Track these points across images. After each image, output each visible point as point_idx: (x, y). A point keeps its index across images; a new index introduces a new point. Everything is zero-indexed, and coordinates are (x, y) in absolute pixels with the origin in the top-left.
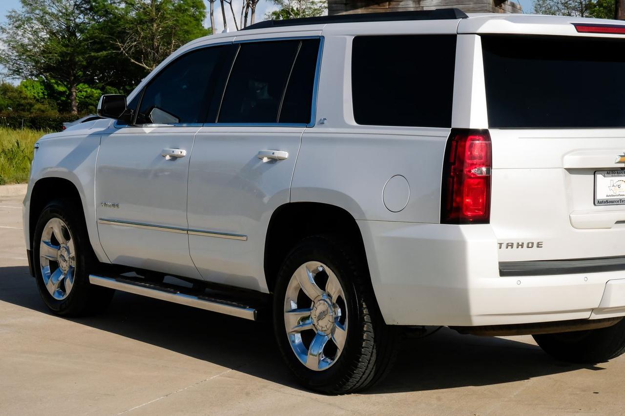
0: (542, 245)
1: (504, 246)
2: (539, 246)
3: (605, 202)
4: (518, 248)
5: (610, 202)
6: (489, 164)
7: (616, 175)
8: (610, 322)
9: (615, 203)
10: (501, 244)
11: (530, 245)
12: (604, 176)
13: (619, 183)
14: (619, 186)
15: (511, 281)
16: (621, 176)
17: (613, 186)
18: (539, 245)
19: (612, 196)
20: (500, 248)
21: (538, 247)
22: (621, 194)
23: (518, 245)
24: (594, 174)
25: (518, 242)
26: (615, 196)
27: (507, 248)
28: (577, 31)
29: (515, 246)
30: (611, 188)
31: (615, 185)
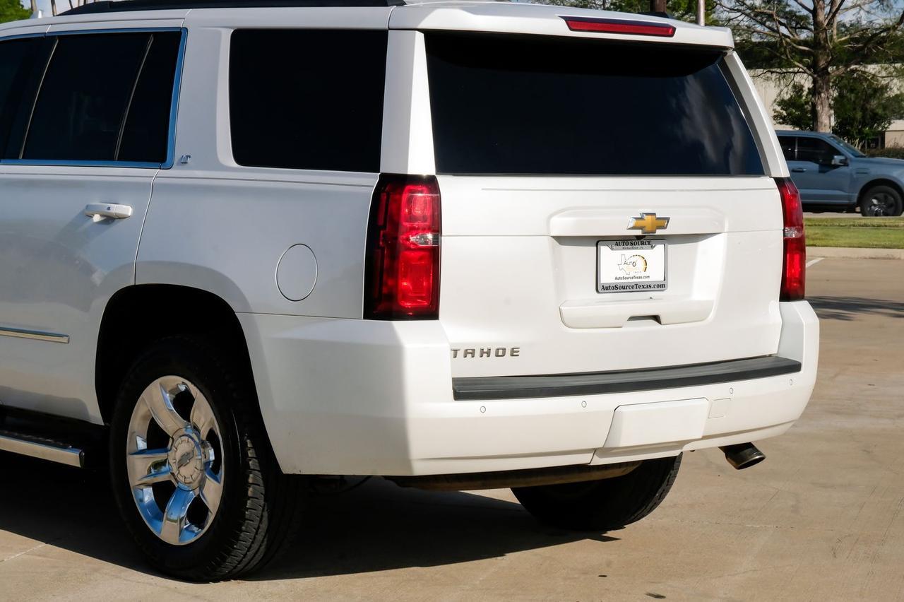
0: (518, 352)
1: (461, 354)
2: (515, 354)
3: (613, 288)
4: (482, 356)
5: (620, 288)
6: (437, 229)
7: (629, 246)
8: (622, 469)
9: (628, 290)
10: (456, 351)
11: (500, 353)
12: (612, 249)
13: (633, 259)
14: (634, 264)
15: (472, 407)
16: (637, 248)
17: (625, 264)
18: (514, 353)
19: (624, 278)
20: (455, 357)
21: (512, 355)
22: (636, 276)
23: (482, 352)
24: (597, 246)
25: (482, 347)
26: (628, 278)
27: (465, 357)
28: (571, 29)
29: (477, 353)
30: (621, 267)
31: (628, 262)
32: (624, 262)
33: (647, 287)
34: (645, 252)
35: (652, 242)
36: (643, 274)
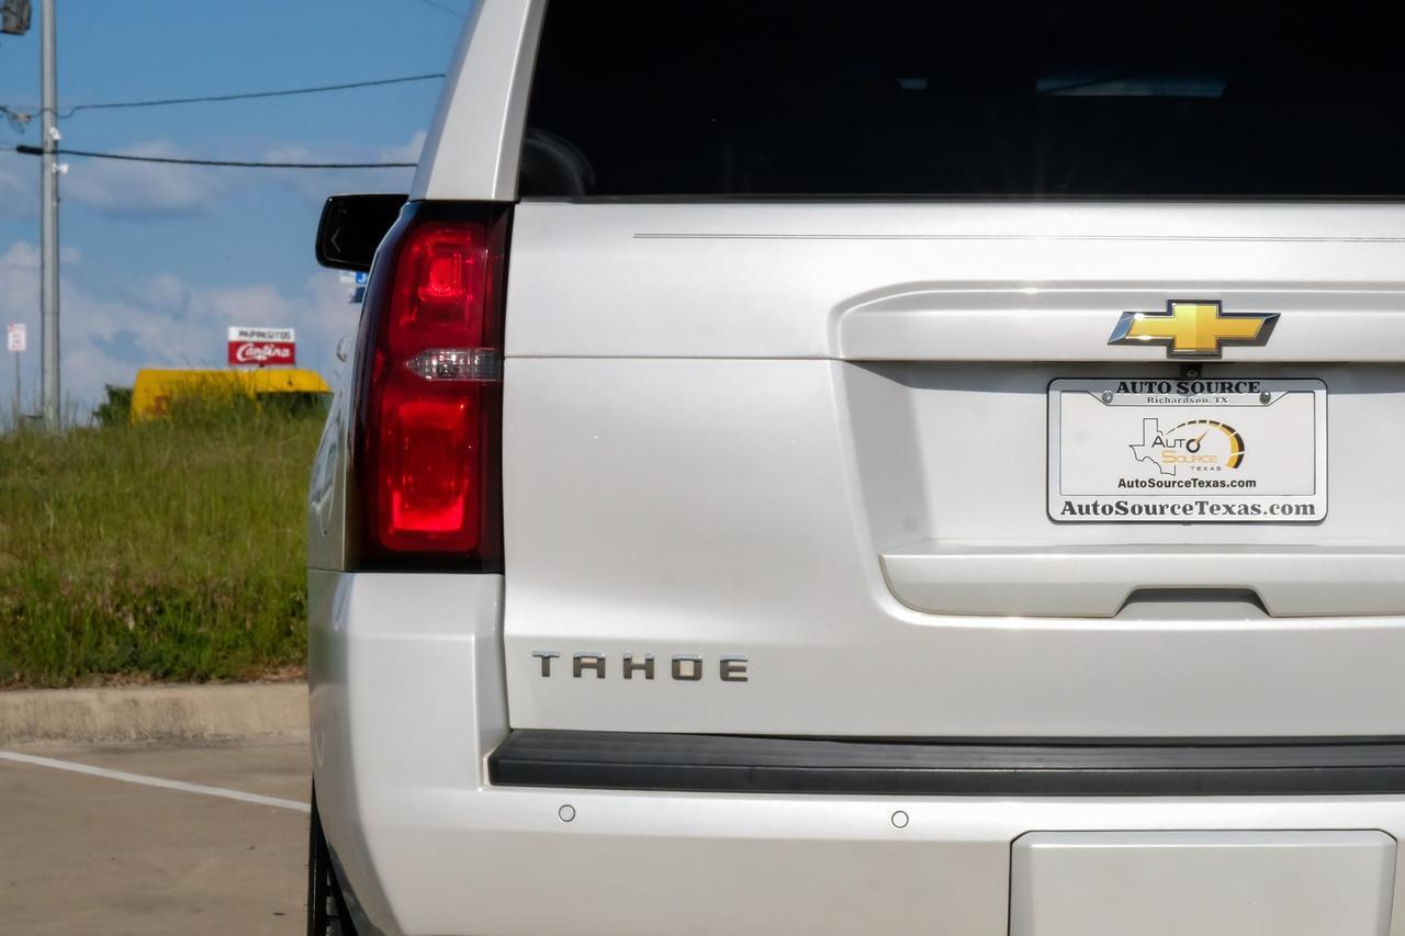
0: (743, 669)
1: (561, 668)
2: (732, 674)
3: (1109, 511)
4: (628, 675)
7: (1172, 396)
9: (1168, 516)
10: (546, 659)
11: (687, 670)
12: (1106, 402)
13: (1189, 433)
14: (1193, 446)
17: (1158, 442)
18: (728, 671)
20: (546, 673)
21: (725, 677)
22: (1203, 476)
23: (629, 668)
24: (1048, 393)
25: (628, 652)
27: (577, 674)
29: (614, 668)
30: (1141, 452)
31: (1171, 439)
32: (1150, 440)
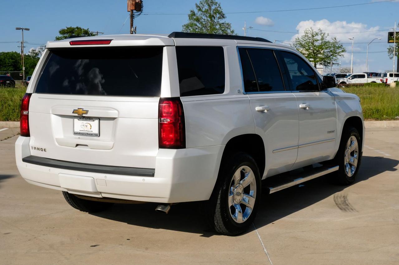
1: (33, 148)
2: (45, 151)
3: (78, 134)
5: (81, 134)
7: (85, 120)
9: (84, 135)
11: (42, 150)
12: (79, 120)
13: (87, 124)
14: (86, 126)
16: (88, 121)
17: (83, 126)
19: (83, 131)
23: (38, 149)
24: (73, 119)
26: (84, 131)
28: (71, 45)
30: (82, 127)
33: (91, 135)
34: (91, 122)
35: (93, 119)
36: (90, 130)
